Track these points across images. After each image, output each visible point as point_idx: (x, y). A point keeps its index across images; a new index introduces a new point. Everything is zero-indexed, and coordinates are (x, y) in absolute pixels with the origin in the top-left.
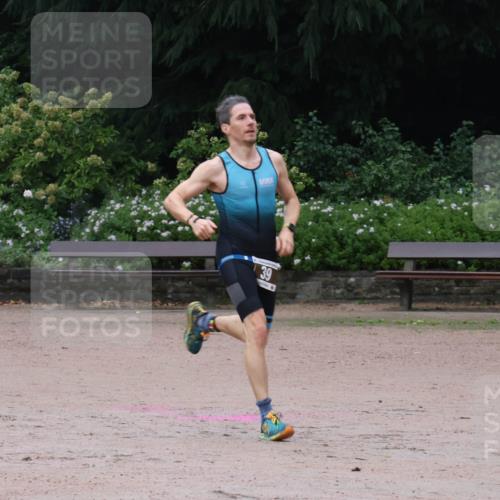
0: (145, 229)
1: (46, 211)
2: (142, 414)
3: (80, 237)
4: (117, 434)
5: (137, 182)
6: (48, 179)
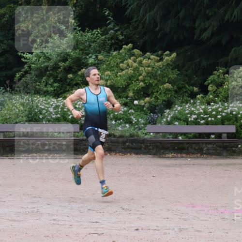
0: (192, 119)
1: (144, 110)
2: (192, 209)
3: (161, 123)
4: (180, 218)
5: (189, 97)
6: (146, 95)
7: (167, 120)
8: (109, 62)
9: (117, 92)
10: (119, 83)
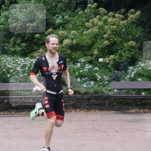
1: (109, 68)
3: (125, 80)
6: (110, 53)
7: (130, 77)
8: (75, 22)
9: (83, 50)
10: (84, 42)
